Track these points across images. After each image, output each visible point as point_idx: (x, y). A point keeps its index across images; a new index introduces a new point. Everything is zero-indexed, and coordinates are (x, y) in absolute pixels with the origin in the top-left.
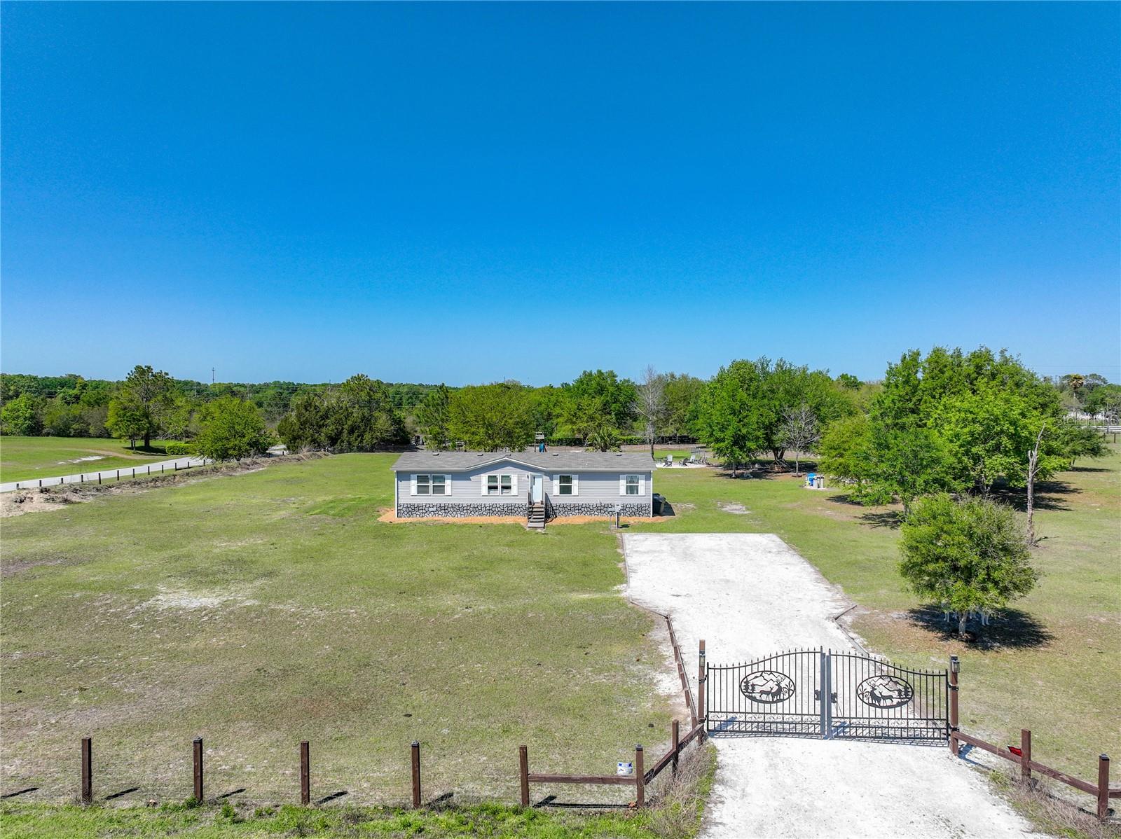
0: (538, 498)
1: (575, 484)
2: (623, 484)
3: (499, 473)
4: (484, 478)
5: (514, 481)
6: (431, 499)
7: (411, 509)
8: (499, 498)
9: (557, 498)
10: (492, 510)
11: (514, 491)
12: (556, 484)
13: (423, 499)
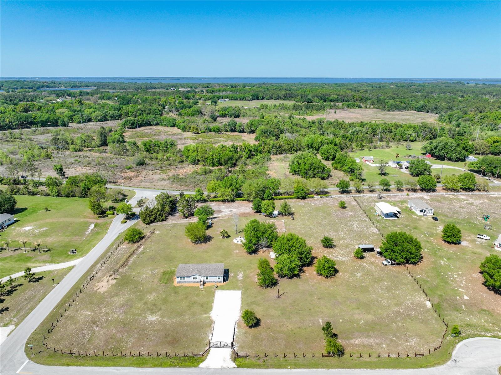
0: (202, 280)
1: (209, 278)
2: (217, 278)
3: (195, 276)
4: (192, 277)
5: (198, 278)
6: (183, 280)
7: (179, 282)
8: (195, 280)
9: (206, 280)
10: (194, 282)
11: (198, 279)
12: (205, 278)
13: (181, 281)
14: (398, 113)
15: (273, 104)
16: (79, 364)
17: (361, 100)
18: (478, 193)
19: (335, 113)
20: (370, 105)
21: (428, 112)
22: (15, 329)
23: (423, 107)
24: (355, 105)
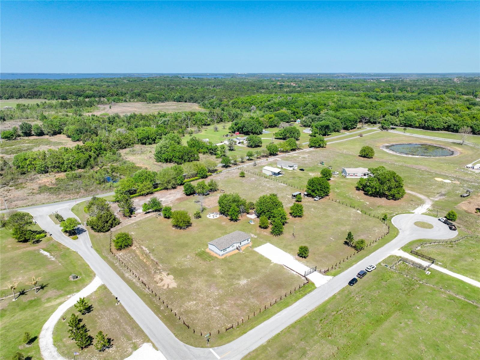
1: (242, 243)
2: (247, 240)
3: (233, 245)
4: (231, 246)
6: (225, 252)
7: (222, 255)
8: (233, 248)
11: (235, 247)
12: (239, 244)
14: (162, 104)
15: (35, 103)
16: (250, 328)
17: (118, 94)
18: (298, 151)
19: (110, 108)
20: (130, 98)
21: (186, 102)
22: (152, 342)
23: (180, 98)
24: (119, 100)
